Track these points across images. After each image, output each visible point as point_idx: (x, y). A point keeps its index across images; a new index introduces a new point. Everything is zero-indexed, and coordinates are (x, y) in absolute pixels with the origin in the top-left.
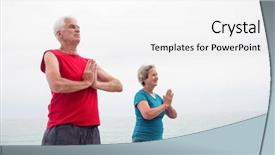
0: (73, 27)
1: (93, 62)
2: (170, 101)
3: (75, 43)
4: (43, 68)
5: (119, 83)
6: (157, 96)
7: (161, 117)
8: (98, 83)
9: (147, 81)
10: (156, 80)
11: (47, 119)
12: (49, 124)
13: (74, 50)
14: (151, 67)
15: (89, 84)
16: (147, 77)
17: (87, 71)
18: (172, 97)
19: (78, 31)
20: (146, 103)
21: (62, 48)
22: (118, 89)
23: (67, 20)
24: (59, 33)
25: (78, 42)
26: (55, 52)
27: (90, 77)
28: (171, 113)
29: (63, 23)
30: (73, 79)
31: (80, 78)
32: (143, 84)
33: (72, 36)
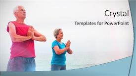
0: (22, 10)
1: (32, 27)
2: (69, 46)
3: (24, 18)
4: (8, 30)
5: (44, 37)
6: (63, 43)
7: (65, 53)
8: (35, 37)
9: (58, 36)
10: (62, 36)
11: (10, 54)
12: (11, 57)
13: (23, 21)
14: (60, 30)
15: (30, 37)
16: (58, 34)
17: (29, 31)
18: (70, 44)
19: (25, 13)
20: (58, 47)
21: (17, 21)
22: (44, 40)
23: (20, 7)
24: (15, 14)
25: (25, 17)
26: (14, 23)
27: (31, 34)
28: (70, 52)
29: (18, 9)
30: (23, 35)
31: (26, 35)
32: (56, 37)
33: (22, 15)
